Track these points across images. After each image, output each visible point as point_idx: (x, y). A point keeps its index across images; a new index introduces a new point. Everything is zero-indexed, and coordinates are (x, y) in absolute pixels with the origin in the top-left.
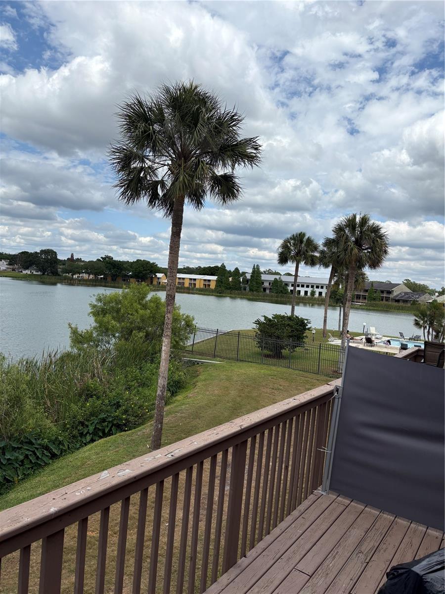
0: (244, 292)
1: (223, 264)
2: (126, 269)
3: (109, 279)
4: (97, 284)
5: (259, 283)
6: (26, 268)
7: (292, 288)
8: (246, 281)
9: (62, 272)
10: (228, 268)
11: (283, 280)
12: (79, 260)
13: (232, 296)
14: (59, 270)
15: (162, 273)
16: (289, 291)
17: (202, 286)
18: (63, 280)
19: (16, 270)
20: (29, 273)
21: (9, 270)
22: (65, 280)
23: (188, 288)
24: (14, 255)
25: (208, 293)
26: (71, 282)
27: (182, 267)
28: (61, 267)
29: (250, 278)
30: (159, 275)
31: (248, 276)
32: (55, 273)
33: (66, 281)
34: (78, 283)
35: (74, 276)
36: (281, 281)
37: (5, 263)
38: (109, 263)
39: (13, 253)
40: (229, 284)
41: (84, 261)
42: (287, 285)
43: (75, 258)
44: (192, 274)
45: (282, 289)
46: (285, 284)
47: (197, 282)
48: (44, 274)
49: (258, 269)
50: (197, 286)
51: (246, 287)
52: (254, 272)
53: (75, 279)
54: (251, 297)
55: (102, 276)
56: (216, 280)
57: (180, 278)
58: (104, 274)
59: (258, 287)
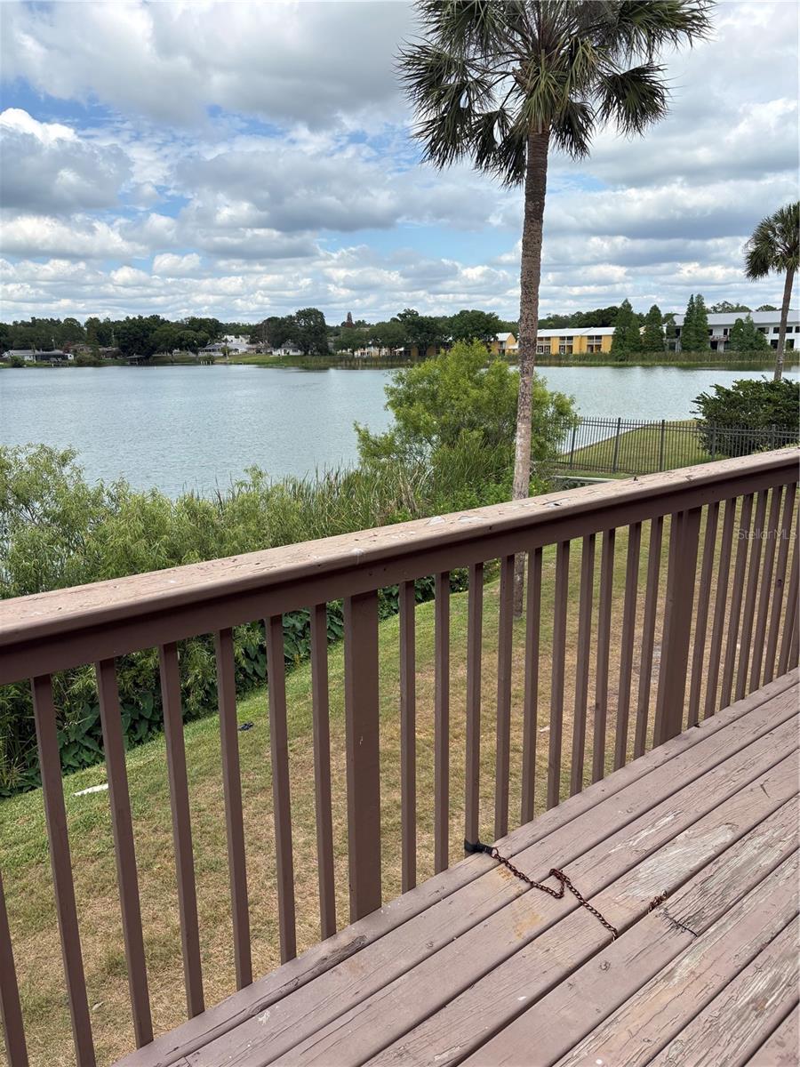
0: (670, 353)
1: (626, 301)
2: (442, 332)
3: (414, 353)
4: (395, 363)
5: (703, 333)
6: (278, 346)
7: (776, 337)
8: (675, 331)
9: (334, 347)
10: (636, 310)
11: (755, 322)
12: (361, 324)
13: (646, 363)
14: (330, 344)
15: (509, 332)
16: (769, 343)
17: (585, 350)
18: (337, 362)
19: (262, 351)
20: (283, 354)
21: (252, 352)
22: (341, 361)
23: (558, 357)
24: (257, 325)
25: (597, 363)
26: (351, 364)
27: (545, 318)
28: (332, 339)
29: (682, 324)
30: (502, 336)
31: (679, 322)
32: (324, 351)
33: (343, 363)
34: (362, 366)
35: (356, 354)
36: (751, 324)
37: (245, 341)
38: (413, 323)
39: (254, 322)
40: (638, 340)
41: (369, 325)
42: (763, 330)
43: (354, 321)
44: (564, 328)
45: (752, 341)
46: (760, 329)
47: (575, 344)
48: (306, 354)
49: (701, 304)
50: (576, 351)
51: (675, 344)
52: (690, 312)
53: (358, 358)
54: (685, 363)
55: (402, 349)
56: (613, 336)
57: (541, 339)
58: (406, 346)
59: (700, 342)
